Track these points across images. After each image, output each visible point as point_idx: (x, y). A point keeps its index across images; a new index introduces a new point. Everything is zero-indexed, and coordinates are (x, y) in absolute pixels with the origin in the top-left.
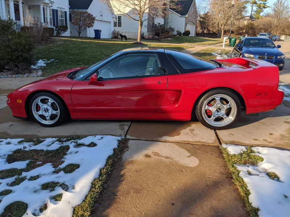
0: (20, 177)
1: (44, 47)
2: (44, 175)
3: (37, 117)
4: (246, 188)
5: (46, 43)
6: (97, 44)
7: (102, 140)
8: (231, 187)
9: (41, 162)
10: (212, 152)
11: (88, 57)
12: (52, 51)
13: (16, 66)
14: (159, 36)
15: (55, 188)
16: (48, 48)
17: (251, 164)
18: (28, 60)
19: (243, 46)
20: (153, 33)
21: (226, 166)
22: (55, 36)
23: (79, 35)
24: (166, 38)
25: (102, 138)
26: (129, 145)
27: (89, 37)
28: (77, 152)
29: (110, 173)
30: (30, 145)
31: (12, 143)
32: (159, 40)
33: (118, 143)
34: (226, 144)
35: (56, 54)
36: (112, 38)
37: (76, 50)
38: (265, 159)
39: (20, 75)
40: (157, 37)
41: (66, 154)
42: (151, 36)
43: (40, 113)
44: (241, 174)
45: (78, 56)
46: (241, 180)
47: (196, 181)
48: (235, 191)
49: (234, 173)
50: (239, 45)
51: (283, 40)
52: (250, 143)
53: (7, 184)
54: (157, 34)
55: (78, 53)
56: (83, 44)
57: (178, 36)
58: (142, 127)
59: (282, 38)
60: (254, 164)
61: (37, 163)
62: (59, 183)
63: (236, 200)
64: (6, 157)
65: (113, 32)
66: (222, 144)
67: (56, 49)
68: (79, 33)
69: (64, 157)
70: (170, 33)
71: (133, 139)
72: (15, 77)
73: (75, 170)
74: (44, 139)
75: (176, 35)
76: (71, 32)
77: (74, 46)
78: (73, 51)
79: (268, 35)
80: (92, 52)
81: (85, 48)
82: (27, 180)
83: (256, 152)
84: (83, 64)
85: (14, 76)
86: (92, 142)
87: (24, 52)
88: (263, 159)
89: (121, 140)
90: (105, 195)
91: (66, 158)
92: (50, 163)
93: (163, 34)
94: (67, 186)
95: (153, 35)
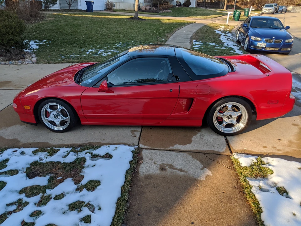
0: (45, 195)
1: (34, 25)
2: (68, 193)
3: (46, 123)
4: (258, 205)
5: (35, 20)
6: (90, 19)
7: (116, 151)
8: (244, 203)
9: (61, 178)
10: (224, 162)
11: (83, 37)
12: (43, 30)
13: (8, 51)
14: (157, 7)
15: (82, 209)
16: (38, 26)
17: (261, 177)
18: (20, 44)
19: (250, 27)
20: (151, 4)
21: (237, 179)
22: (43, 10)
23: (69, 7)
24: (164, 9)
25: (116, 148)
26: (143, 156)
27: (80, 9)
28: (94, 165)
29: (130, 190)
30: (46, 156)
31: (26, 153)
32: (157, 13)
33: (133, 154)
34: (237, 153)
35: (48, 33)
36: (105, 10)
37: (69, 28)
38: (274, 172)
39: (14, 62)
40: (154, 8)
41: (84, 167)
42: (148, 8)
43: (50, 119)
44: (254, 190)
45: (72, 36)
46: (253, 196)
47: (211, 197)
48: (247, 208)
49: (246, 188)
50: (246, 26)
51: (291, 11)
52: (259, 152)
53: (35, 204)
54: (155, 5)
55: (71, 32)
56: (75, 20)
57: (177, 7)
58: (153, 134)
59: (289, 9)
60: (264, 177)
61: (58, 178)
62: (85, 202)
63: (249, 217)
64: (25, 170)
65: (106, 3)
66: (233, 154)
67: (47, 27)
68: (70, 5)
69: (82, 170)
70: (169, 3)
71: (146, 149)
72: (9, 64)
73: (97, 187)
74: (58, 149)
75: (175, 6)
76: (60, 4)
77: (66, 23)
78: (65, 29)
79: (275, 5)
80: (86, 30)
81: (78, 25)
82: (52, 199)
83: (266, 163)
84: (78, 46)
85: (7, 62)
86: (107, 152)
87: (15, 36)
88: (273, 171)
89: (134, 150)
90: (129, 214)
91: (84, 172)
92: (70, 177)
93: (161, 5)
94: (93, 206)
95: (150, 6)
